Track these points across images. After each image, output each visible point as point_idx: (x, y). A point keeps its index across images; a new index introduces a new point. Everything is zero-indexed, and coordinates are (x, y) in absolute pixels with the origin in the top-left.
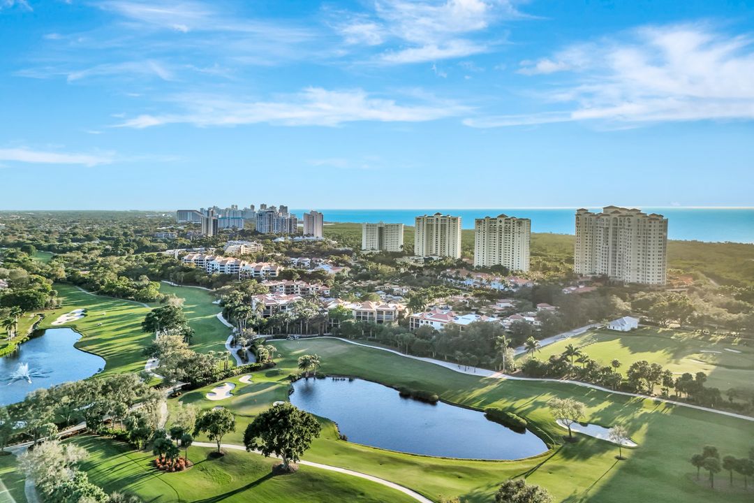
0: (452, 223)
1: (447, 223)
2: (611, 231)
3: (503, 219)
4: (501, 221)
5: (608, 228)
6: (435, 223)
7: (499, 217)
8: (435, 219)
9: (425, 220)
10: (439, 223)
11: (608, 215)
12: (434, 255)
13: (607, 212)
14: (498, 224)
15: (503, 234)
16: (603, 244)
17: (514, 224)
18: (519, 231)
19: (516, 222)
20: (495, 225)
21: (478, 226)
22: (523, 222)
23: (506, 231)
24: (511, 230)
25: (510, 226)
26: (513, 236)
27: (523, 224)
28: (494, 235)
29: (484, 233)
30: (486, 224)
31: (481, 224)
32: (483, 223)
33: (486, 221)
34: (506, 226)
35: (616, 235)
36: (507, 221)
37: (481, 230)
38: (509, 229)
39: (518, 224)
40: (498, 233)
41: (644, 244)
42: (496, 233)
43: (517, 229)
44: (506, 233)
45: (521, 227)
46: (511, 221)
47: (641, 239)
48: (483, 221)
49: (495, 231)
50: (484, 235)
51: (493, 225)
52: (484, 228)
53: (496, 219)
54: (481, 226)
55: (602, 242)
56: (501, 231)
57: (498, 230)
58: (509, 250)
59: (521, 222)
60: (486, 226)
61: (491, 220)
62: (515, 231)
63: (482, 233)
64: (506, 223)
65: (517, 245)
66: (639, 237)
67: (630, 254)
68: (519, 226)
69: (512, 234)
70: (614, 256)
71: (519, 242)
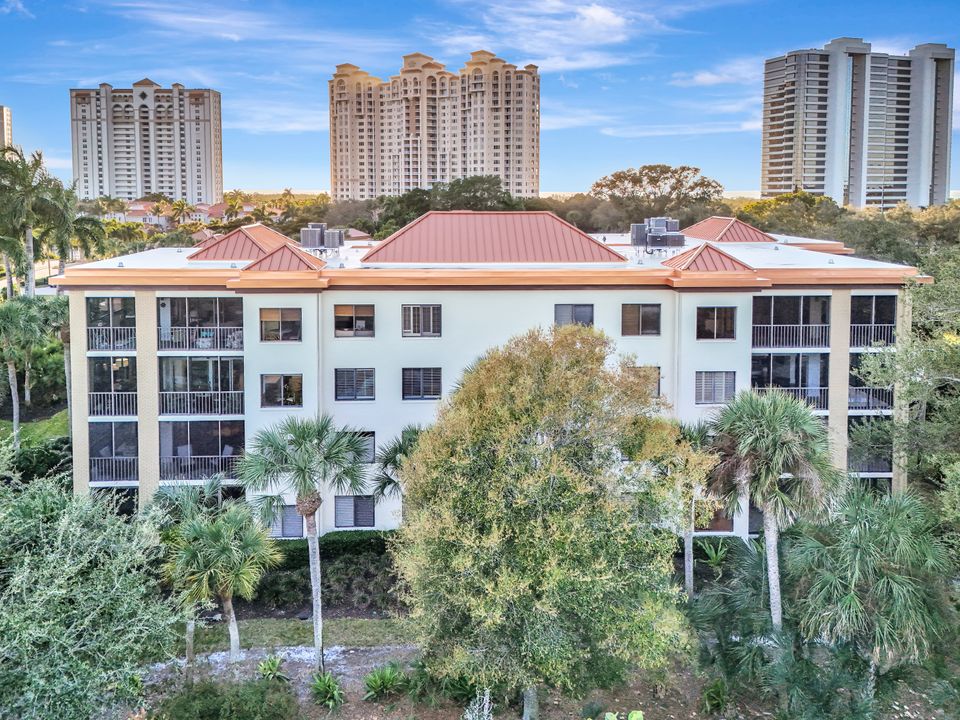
2: (424, 104)
3: (149, 91)
4: (143, 96)
5: (417, 99)
7: (137, 84)
11: (418, 71)
13: (414, 64)
14: (137, 103)
15: (152, 126)
16: (408, 135)
17: (181, 100)
18: (198, 118)
19: (187, 94)
20: (128, 106)
21: (80, 108)
22: (206, 94)
23: (160, 118)
24: (176, 115)
25: (170, 107)
26: (182, 129)
27: (206, 100)
28: (127, 129)
29: (99, 123)
30: (103, 101)
31: (89, 103)
32: (93, 101)
33: (103, 94)
34: (160, 106)
35: (434, 114)
36: (162, 95)
37: (88, 117)
38: (169, 112)
39: (193, 100)
40: (137, 124)
41: (508, 125)
42: (133, 123)
43: (190, 111)
44: (160, 124)
45: (201, 108)
46: (176, 93)
47: (502, 114)
48: (93, 94)
49: (129, 120)
50: (99, 129)
51: (123, 104)
52: (98, 111)
53: (131, 91)
54: (87, 108)
55: (404, 132)
56: (147, 118)
57: (137, 117)
58: (170, 165)
59: (202, 95)
60: (103, 105)
61: (117, 94)
62: (187, 117)
63: (94, 123)
64: (157, 99)
65: (195, 150)
66: (497, 110)
67: (482, 147)
68: (197, 105)
69: (177, 125)
70: (432, 159)
71: (198, 142)
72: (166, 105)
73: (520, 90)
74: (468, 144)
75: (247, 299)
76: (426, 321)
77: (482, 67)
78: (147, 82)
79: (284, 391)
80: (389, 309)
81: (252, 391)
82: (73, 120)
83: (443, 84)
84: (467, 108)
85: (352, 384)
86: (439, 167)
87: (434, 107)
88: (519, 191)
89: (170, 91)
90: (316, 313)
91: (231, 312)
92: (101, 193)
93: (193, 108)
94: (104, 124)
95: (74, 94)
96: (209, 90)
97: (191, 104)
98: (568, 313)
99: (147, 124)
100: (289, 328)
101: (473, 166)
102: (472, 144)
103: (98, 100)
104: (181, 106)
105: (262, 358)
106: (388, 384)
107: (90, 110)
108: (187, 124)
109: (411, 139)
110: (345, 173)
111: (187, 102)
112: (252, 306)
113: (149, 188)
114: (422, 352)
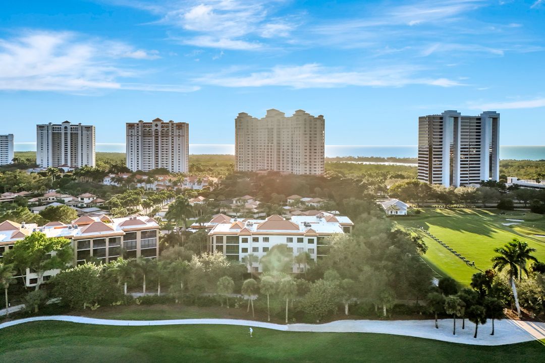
0: (85, 132)
1: (80, 132)
2: (275, 131)
3: (159, 123)
4: (156, 125)
6: (63, 132)
7: (154, 121)
8: (63, 127)
9: (50, 128)
10: (69, 132)
12: (63, 166)
14: (154, 128)
15: (160, 138)
16: (268, 143)
17: (172, 127)
18: (179, 135)
19: (175, 125)
20: (150, 130)
21: (130, 131)
22: (183, 125)
23: (163, 135)
24: (170, 134)
25: (168, 130)
26: (172, 140)
27: (183, 128)
28: (149, 139)
29: (138, 137)
30: (140, 127)
31: (134, 129)
32: (136, 127)
33: (140, 125)
34: (163, 130)
35: (279, 135)
36: (164, 125)
37: (133, 135)
38: (167, 132)
39: (177, 127)
40: (154, 137)
41: (311, 140)
42: (152, 137)
43: (176, 132)
44: (163, 137)
45: (181, 131)
46: (170, 125)
47: (308, 136)
48: (136, 125)
49: (150, 135)
50: (138, 139)
51: (148, 129)
52: (138, 132)
53: (151, 123)
54: (133, 131)
55: (267, 142)
56: (158, 135)
57: (153, 134)
58: (167, 154)
59: (181, 126)
60: (140, 130)
61: (146, 125)
62: (175, 135)
63: (136, 137)
64: (162, 127)
65: (178, 148)
66: (306, 134)
67: (299, 150)
68: (179, 130)
69: (170, 138)
70: (278, 153)
71: (179, 145)
72: (166, 129)
73: (315, 126)
74: (294, 148)
75: (240, 236)
76: (266, 240)
77: (299, 117)
78: (158, 120)
79: (245, 250)
80: (261, 238)
81: (240, 250)
82: (127, 136)
83: (283, 122)
84: (293, 133)
85: (255, 249)
86: (281, 156)
87: (279, 132)
88: (315, 171)
89: (168, 123)
90: (250, 239)
91: (237, 238)
92: (138, 169)
93: (178, 131)
94: (140, 137)
95: (128, 125)
96: (184, 123)
97: (176, 129)
98: (289, 239)
99: (158, 137)
100: (245, 241)
101: (296, 157)
102: (295, 148)
103: (138, 127)
104: (172, 130)
105: (242, 245)
106: (261, 250)
107: (134, 132)
108: (175, 137)
109: (270, 145)
110: (241, 158)
111: (175, 128)
112: (241, 238)
113: (158, 166)
114: (266, 245)
